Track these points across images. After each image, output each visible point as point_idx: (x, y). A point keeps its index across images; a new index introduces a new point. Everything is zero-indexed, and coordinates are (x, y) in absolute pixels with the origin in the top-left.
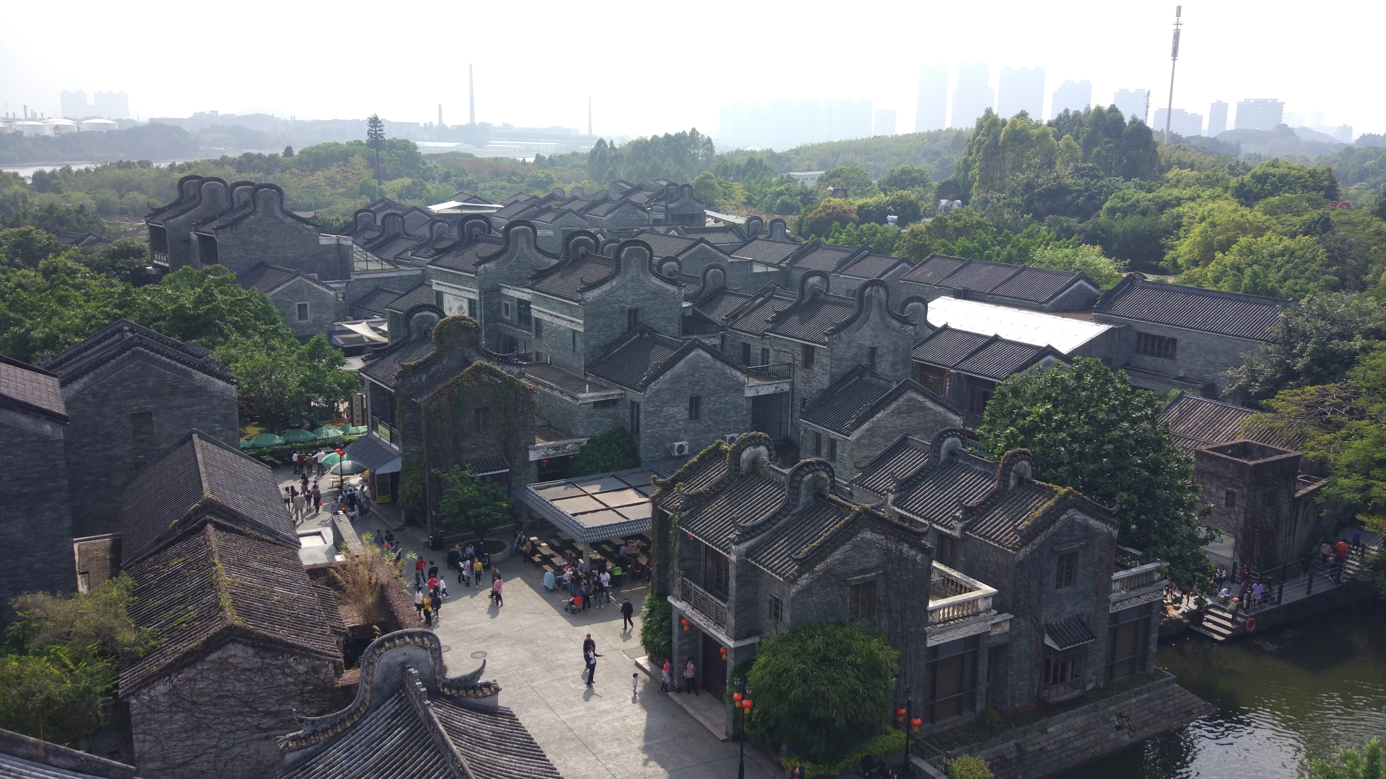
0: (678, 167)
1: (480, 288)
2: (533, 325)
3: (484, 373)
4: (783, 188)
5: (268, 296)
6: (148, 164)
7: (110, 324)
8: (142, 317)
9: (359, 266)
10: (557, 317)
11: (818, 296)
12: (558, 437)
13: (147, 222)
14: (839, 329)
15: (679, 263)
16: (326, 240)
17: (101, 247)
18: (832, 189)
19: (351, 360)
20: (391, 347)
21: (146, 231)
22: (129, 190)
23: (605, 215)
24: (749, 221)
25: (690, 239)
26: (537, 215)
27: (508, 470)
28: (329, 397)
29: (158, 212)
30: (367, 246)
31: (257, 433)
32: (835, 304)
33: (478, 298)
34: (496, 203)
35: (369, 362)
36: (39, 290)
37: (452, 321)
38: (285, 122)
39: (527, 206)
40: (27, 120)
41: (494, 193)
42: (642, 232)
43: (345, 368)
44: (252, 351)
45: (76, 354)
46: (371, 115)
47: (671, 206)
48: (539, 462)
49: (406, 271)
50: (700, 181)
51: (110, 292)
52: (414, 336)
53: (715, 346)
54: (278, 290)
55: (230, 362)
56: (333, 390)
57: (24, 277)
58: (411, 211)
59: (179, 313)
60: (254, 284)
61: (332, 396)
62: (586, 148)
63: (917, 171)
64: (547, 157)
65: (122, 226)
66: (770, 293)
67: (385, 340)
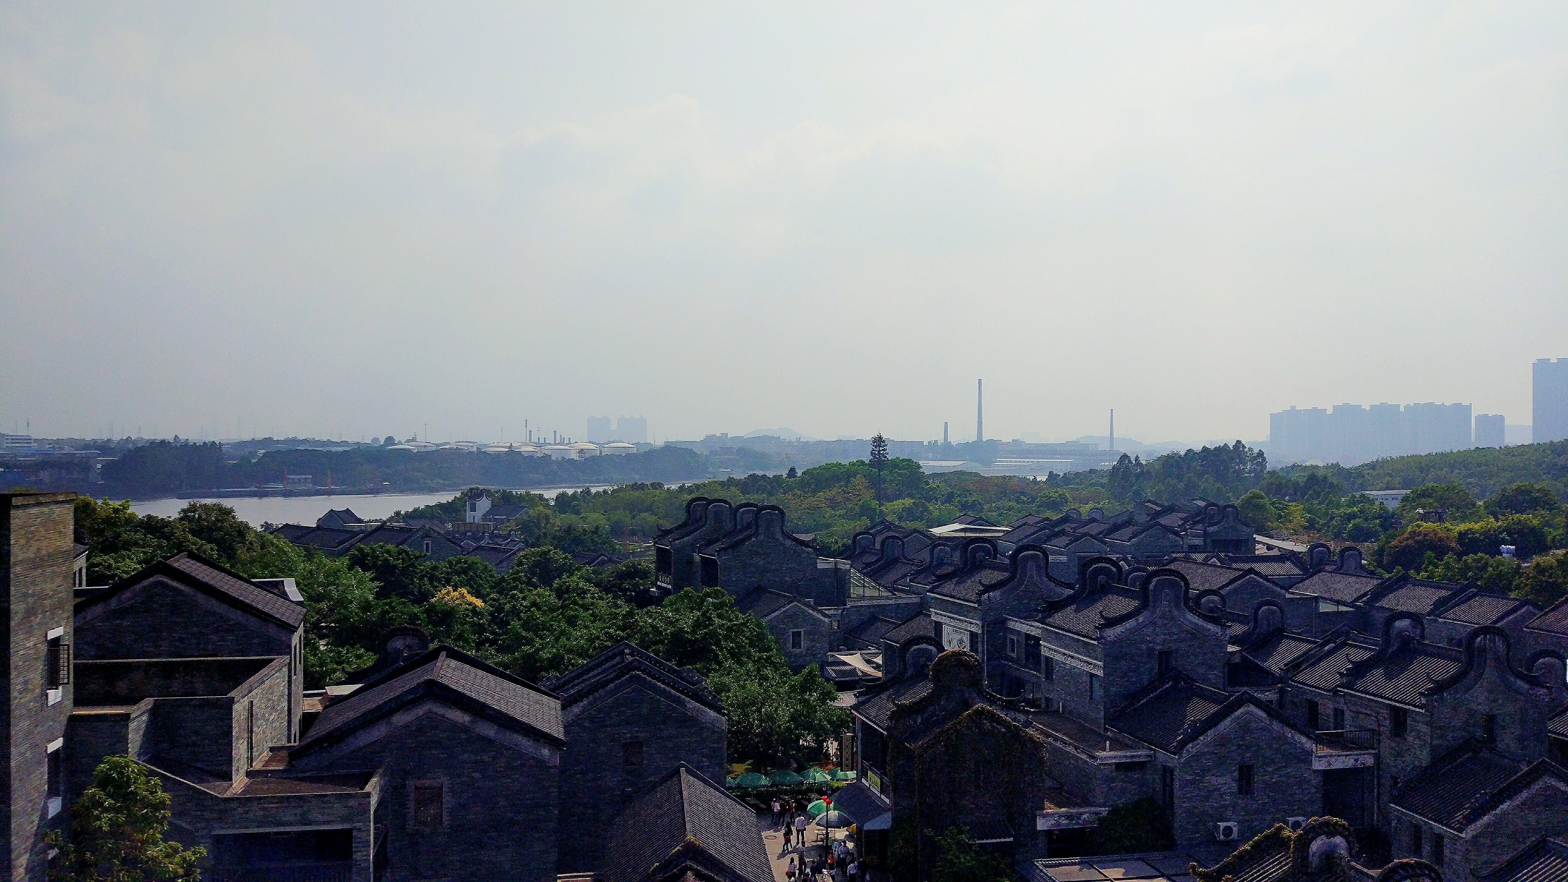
0: (1219, 485)
1: (983, 620)
2: (1043, 665)
3: (985, 719)
4: (1355, 509)
5: (764, 621)
6: (660, 485)
7: (612, 646)
8: (642, 641)
9: (855, 591)
10: (1072, 657)
11: (1409, 644)
12: (1074, 805)
13: (655, 543)
14: (1441, 687)
15: (1222, 598)
16: (824, 564)
17: (610, 568)
18: (1421, 511)
19: (841, 695)
20: (885, 683)
21: (653, 552)
22: (641, 511)
23: (1130, 539)
24: (1311, 550)
25: (1235, 569)
26: (1049, 538)
27: (1011, 839)
28: (817, 735)
29: (667, 532)
30: (864, 571)
31: (743, 771)
32: (1432, 655)
33: (980, 632)
34: (1003, 525)
35: (861, 699)
36: (552, 610)
37: (951, 656)
38: (790, 444)
39: (1037, 529)
40: (556, 444)
41: (1000, 515)
42: (1175, 559)
43: (837, 704)
44: (745, 680)
45: (578, 676)
46: (875, 435)
47: (1211, 529)
48: (1048, 833)
49: (905, 599)
50: (1248, 502)
51: (616, 613)
52: (910, 672)
53: (1271, 702)
54: (773, 615)
55: (721, 691)
56: (822, 728)
57: (539, 597)
58: (912, 534)
59: (678, 637)
60: (750, 609)
61: (820, 736)
62: (1108, 465)
63: (1539, 491)
64: (1062, 474)
65: (631, 547)
66: (1342, 639)
67: (880, 674)
